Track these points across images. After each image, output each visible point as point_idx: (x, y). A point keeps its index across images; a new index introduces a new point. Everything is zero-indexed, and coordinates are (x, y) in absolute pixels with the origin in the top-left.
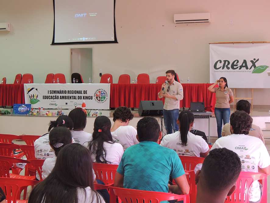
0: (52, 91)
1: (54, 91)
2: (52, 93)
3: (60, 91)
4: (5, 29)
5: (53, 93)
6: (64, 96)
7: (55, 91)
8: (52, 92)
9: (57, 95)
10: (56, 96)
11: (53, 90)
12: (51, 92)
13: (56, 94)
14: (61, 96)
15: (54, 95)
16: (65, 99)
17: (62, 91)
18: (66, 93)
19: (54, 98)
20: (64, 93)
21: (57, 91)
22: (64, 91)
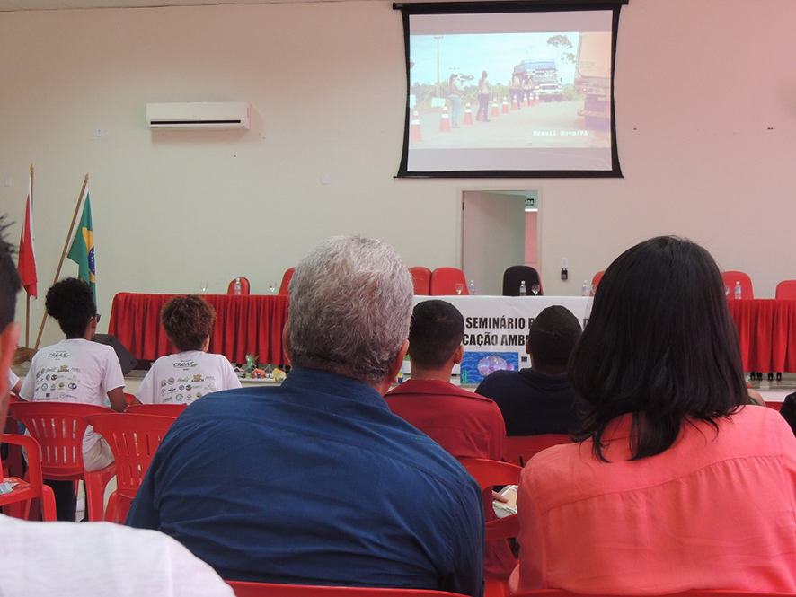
0: (475, 319)
1: (481, 319)
2: (475, 327)
3: (503, 319)
4: (239, 122)
5: (477, 325)
6: (515, 336)
7: (486, 319)
8: (475, 323)
9: (493, 331)
10: (487, 336)
11: (479, 317)
12: (472, 322)
13: (488, 330)
14: (504, 336)
15: (482, 331)
16: (520, 344)
17: (509, 319)
18: (524, 326)
19: (481, 340)
20: (516, 327)
21: (490, 319)
22: (516, 319)
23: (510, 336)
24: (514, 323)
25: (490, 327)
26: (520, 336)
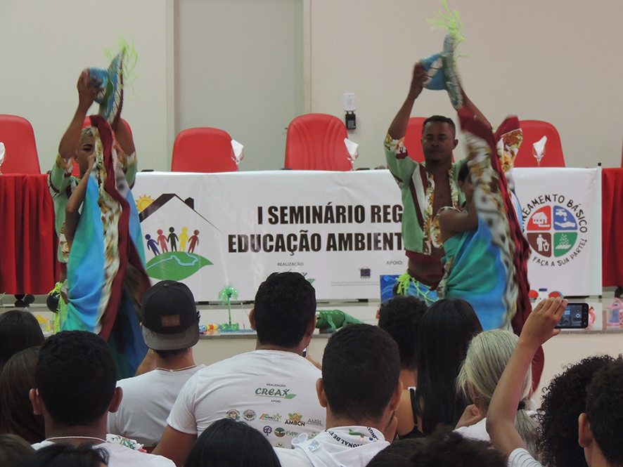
0: (283, 208)
1: (292, 209)
2: (283, 222)
3: (329, 208)
5: (287, 218)
6: (349, 236)
7: (301, 208)
8: (283, 215)
9: (313, 228)
10: (304, 237)
11: (288, 204)
12: (278, 213)
13: (305, 226)
14: (331, 236)
15: (296, 228)
16: (357, 248)
17: (338, 208)
18: (363, 219)
19: (293, 243)
20: (350, 221)
21: (308, 208)
22: (350, 208)
23: (341, 236)
24: (347, 214)
25: (308, 221)
26: (357, 235)
